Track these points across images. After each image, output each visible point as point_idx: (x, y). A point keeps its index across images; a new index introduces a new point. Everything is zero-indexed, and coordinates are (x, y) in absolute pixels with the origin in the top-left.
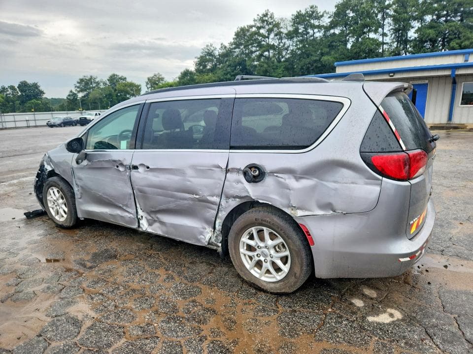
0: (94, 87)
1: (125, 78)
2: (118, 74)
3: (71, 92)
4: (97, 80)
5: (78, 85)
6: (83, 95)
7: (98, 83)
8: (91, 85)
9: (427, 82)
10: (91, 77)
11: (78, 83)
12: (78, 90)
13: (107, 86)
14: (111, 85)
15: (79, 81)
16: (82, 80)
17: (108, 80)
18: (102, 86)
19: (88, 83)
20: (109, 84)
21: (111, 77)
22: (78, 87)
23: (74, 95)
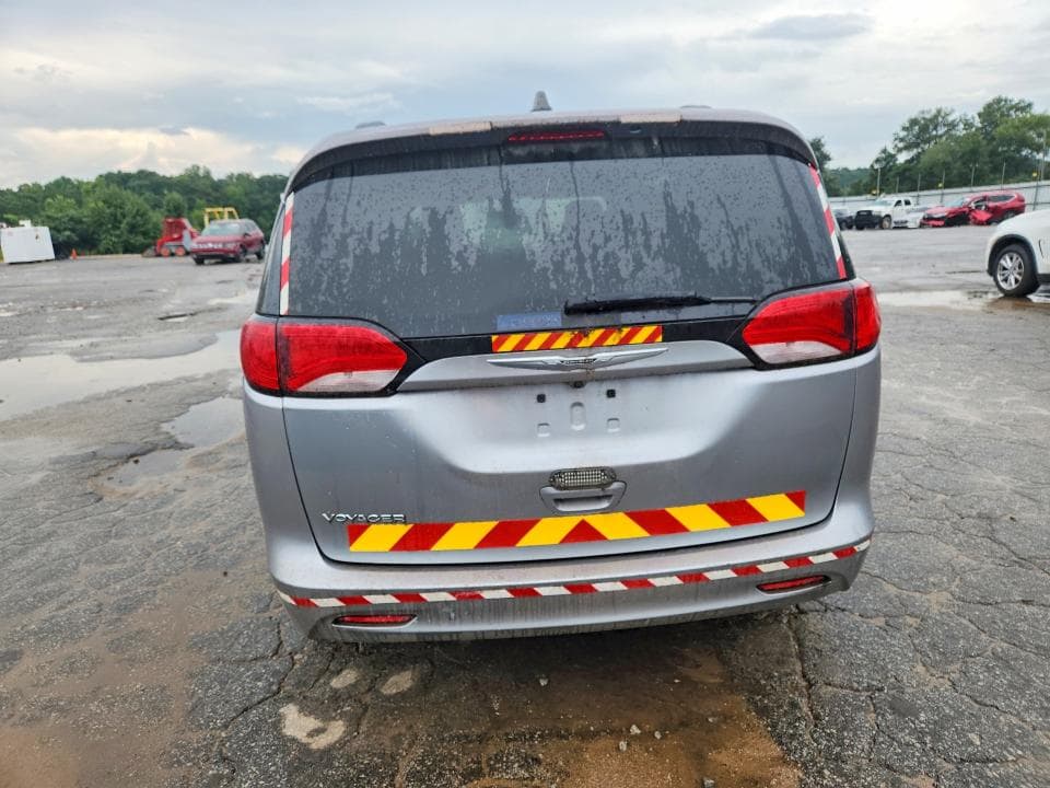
0: (941, 136)
1: (1030, 105)
2: (1010, 97)
3: (884, 151)
4: (950, 118)
5: (902, 134)
6: (909, 158)
7: (953, 125)
8: (934, 133)
10: (939, 112)
11: (904, 129)
12: (901, 145)
13: (974, 129)
14: (984, 127)
15: (907, 125)
16: (914, 122)
17: (980, 115)
18: (960, 131)
19: (928, 128)
20: (980, 125)
21: (989, 106)
22: (902, 140)
23: (892, 157)
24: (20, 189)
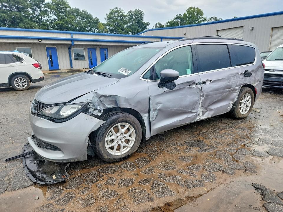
9: (55, 46)
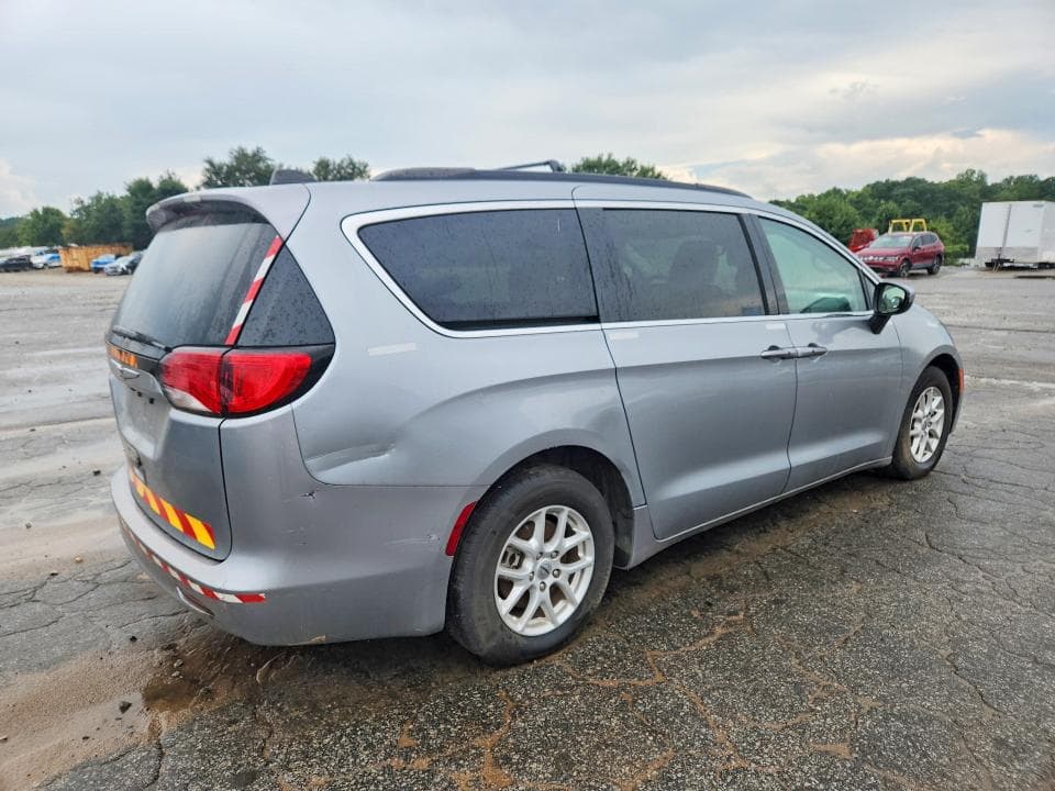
24: (797, 200)
